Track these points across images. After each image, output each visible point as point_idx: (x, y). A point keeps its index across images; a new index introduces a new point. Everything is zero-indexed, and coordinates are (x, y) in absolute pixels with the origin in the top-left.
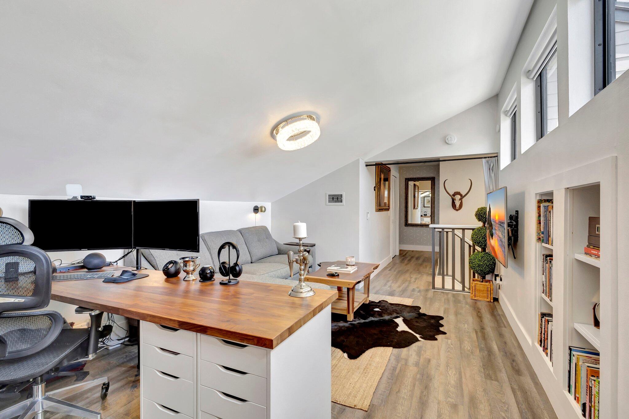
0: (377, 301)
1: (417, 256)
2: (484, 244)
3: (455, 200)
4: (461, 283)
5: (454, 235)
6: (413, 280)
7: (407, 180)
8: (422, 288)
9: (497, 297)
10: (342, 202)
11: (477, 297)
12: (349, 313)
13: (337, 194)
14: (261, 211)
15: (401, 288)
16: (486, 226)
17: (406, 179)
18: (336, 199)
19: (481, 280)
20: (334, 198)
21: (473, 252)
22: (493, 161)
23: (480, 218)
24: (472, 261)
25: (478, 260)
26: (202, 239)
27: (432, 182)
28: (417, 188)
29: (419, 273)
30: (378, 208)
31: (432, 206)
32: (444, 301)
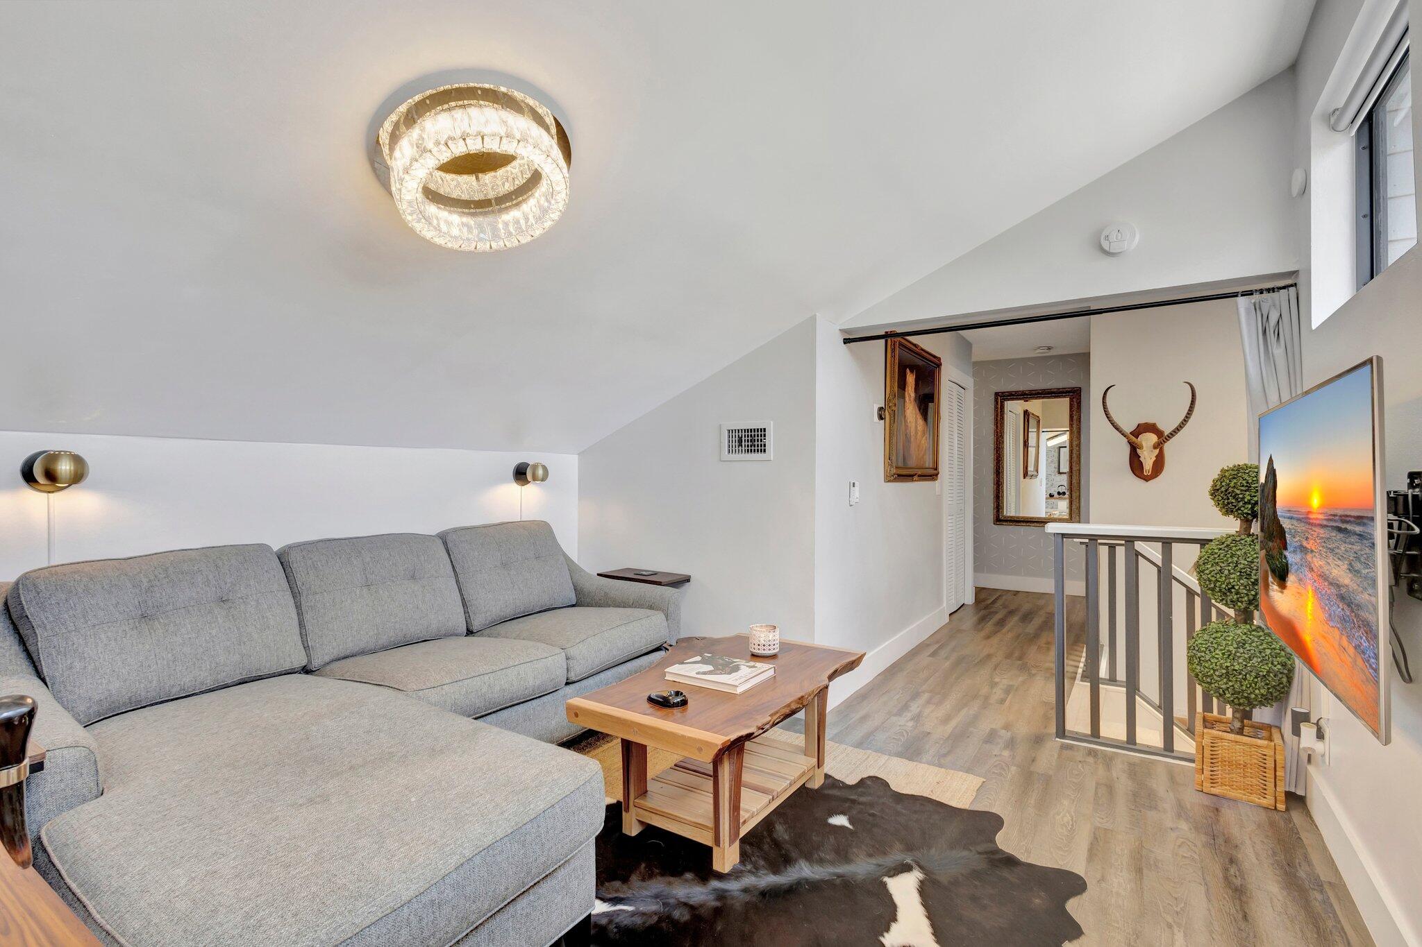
0: (851, 780)
1: (1026, 607)
2: (1247, 595)
3: (1141, 448)
4: (1159, 708)
5: (1134, 557)
6: (998, 693)
7: (1001, 398)
8: (1023, 729)
9: (1300, 792)
10: (765, 451)
11: (1222, 784)
12: (717, 841)
13: (756, 428)
14: (535, 478)
15: (949, 728)
16: (1252, 531)
17: (997, 394)
18: (752, 441)
19: (1237, 725)
20: (743, 439)
21: (1203, 624)
22: (1277, 303)
23: (1228, 503)
24: (1199, 654)
25: (1223, 654)
26: (281, 563)
27: (1071, 401)
28: (1032, 422)
29: (1024, 668)
30: (894, 471)
31: (1074, 469)
32: (1096, 793)
